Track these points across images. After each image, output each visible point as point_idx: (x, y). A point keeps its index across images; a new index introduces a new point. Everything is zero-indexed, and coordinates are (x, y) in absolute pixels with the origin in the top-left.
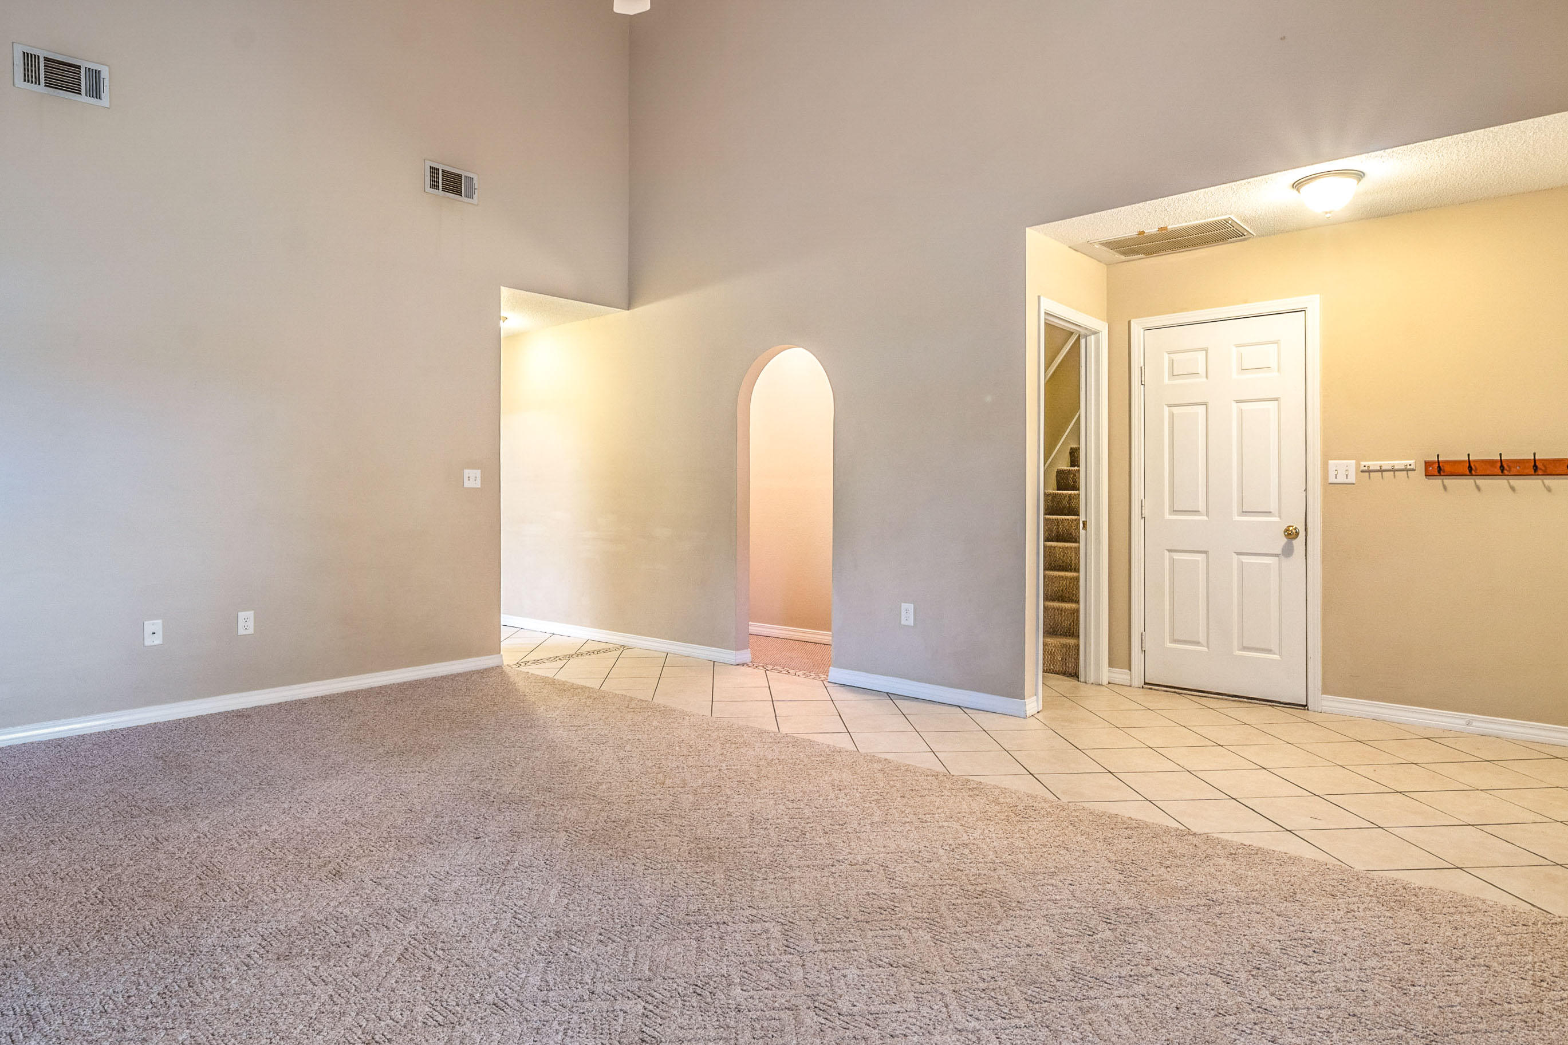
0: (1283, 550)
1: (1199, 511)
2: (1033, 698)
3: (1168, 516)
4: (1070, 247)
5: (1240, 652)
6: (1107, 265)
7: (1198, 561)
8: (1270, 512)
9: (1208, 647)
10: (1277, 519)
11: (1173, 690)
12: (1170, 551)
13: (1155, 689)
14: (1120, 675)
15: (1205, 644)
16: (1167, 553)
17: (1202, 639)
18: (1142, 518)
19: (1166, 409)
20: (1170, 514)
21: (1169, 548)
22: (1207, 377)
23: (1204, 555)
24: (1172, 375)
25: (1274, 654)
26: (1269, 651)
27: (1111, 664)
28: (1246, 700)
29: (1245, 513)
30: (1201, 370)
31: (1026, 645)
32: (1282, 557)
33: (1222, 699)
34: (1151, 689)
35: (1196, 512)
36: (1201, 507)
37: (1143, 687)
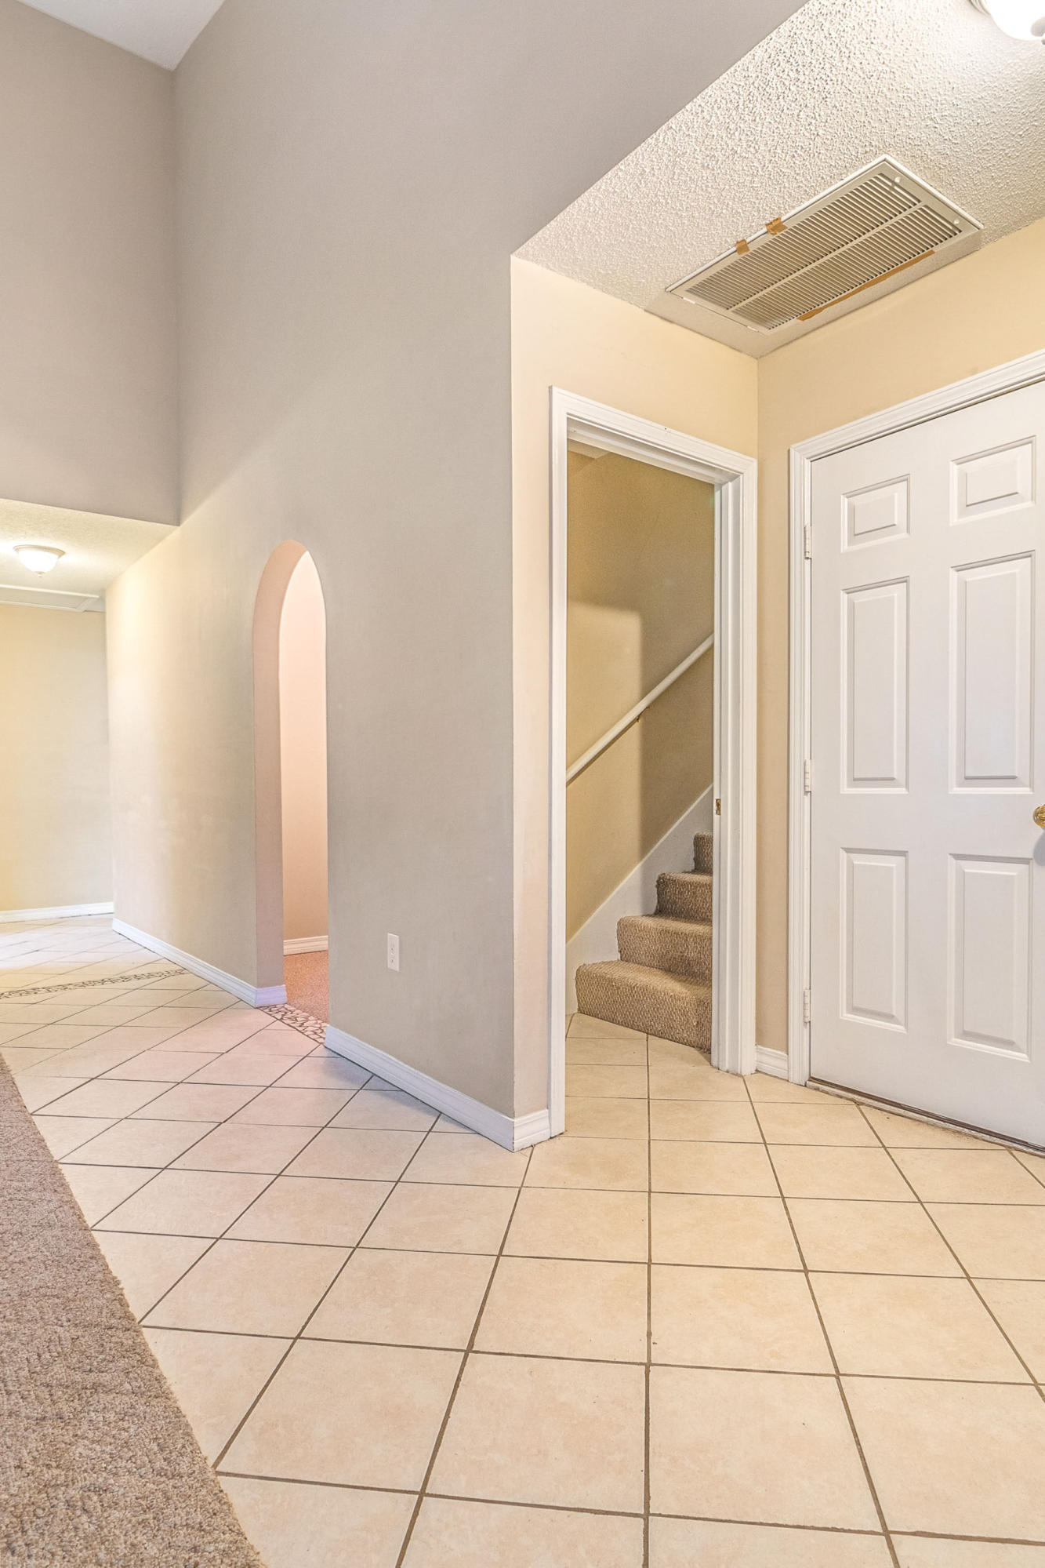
0: (1036, 852)
1: (892, 779)
2: (543, 1111)
3: (846, 790)
4: (646, 311)
5: (959, 1041)
6: (757, 358)
7: (890, 869)
8: (1014, 778)
9: (906, 1025)
10: (1026, 791)
11: (851, 1095)
12: (848, 850)
13: (823, 1091)
14: (772, 1060)
15: (903, 1022)
16: (843, 855)
17: (896, 1010)
18: (806, 793)
19: (844, 597)
20: (849, 786)
21: (846, 846)
22: (908, 530)
23: (902, 859)
24: (855, 535)
25: (1020, 1050)
26: (1009, 1044)
27: (761, 1038)
28: (966, 1130)
29: (970, 780)
30: (899, 518)
31: (516, 1021)
32: (1033, 863)
33: (927, 1123)
34: (817, 1089)
35: (890, 780)
36: (897, 772)
37: (805, 1086)
